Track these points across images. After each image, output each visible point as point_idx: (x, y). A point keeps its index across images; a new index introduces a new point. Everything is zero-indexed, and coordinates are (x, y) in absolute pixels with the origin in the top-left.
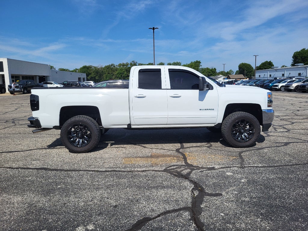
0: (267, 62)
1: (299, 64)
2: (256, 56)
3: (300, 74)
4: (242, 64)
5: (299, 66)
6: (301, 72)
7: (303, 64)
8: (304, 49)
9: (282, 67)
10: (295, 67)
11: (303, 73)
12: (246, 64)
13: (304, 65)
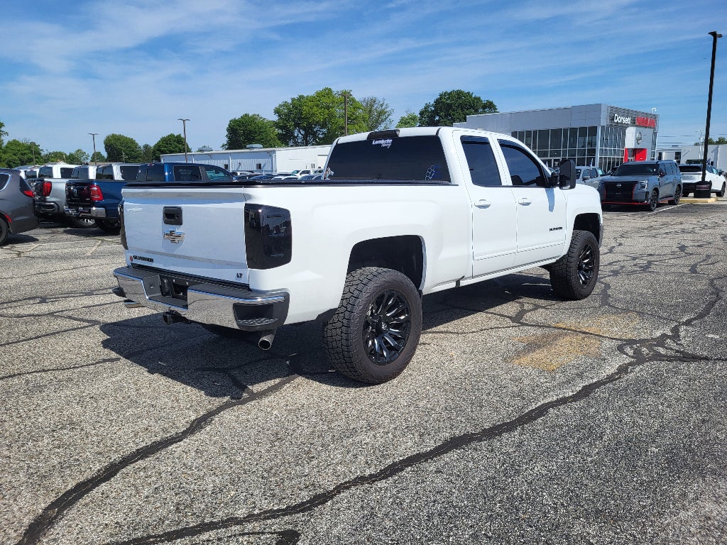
0: (172, 135)
1: (254, 145)
2: (184, 121)
3: (260, 165)
4: (113, 136)
5: (255, 150)
6: (262, 161)
7: (261, 146)
8: (246, 115)
9: (200, 151)
10: (248, 150)
11: (264, 165)
12: (123, 136)
13: (264, 147)
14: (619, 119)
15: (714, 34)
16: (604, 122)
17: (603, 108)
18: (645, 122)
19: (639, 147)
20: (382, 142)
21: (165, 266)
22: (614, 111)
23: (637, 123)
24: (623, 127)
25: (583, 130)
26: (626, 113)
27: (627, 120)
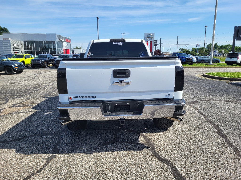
14: (61, 39)
15: (97, 18)
16: (57, 40)
17: (56, 35)
18: (68, 41)
19: (67, 48)
20: (118, 43)
21: (107, 98)
22: (60, 37)
23: (66, 41)
24: (62, 42)
25: (51, 42)
26: (63, 37)
27: (63, 40)
